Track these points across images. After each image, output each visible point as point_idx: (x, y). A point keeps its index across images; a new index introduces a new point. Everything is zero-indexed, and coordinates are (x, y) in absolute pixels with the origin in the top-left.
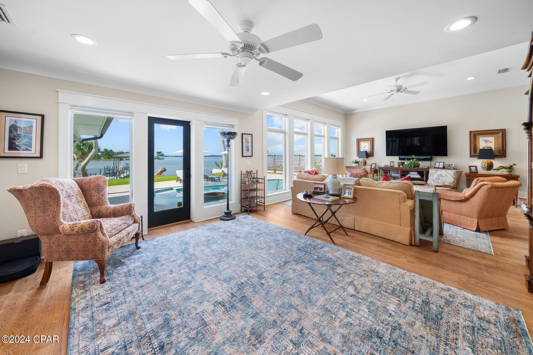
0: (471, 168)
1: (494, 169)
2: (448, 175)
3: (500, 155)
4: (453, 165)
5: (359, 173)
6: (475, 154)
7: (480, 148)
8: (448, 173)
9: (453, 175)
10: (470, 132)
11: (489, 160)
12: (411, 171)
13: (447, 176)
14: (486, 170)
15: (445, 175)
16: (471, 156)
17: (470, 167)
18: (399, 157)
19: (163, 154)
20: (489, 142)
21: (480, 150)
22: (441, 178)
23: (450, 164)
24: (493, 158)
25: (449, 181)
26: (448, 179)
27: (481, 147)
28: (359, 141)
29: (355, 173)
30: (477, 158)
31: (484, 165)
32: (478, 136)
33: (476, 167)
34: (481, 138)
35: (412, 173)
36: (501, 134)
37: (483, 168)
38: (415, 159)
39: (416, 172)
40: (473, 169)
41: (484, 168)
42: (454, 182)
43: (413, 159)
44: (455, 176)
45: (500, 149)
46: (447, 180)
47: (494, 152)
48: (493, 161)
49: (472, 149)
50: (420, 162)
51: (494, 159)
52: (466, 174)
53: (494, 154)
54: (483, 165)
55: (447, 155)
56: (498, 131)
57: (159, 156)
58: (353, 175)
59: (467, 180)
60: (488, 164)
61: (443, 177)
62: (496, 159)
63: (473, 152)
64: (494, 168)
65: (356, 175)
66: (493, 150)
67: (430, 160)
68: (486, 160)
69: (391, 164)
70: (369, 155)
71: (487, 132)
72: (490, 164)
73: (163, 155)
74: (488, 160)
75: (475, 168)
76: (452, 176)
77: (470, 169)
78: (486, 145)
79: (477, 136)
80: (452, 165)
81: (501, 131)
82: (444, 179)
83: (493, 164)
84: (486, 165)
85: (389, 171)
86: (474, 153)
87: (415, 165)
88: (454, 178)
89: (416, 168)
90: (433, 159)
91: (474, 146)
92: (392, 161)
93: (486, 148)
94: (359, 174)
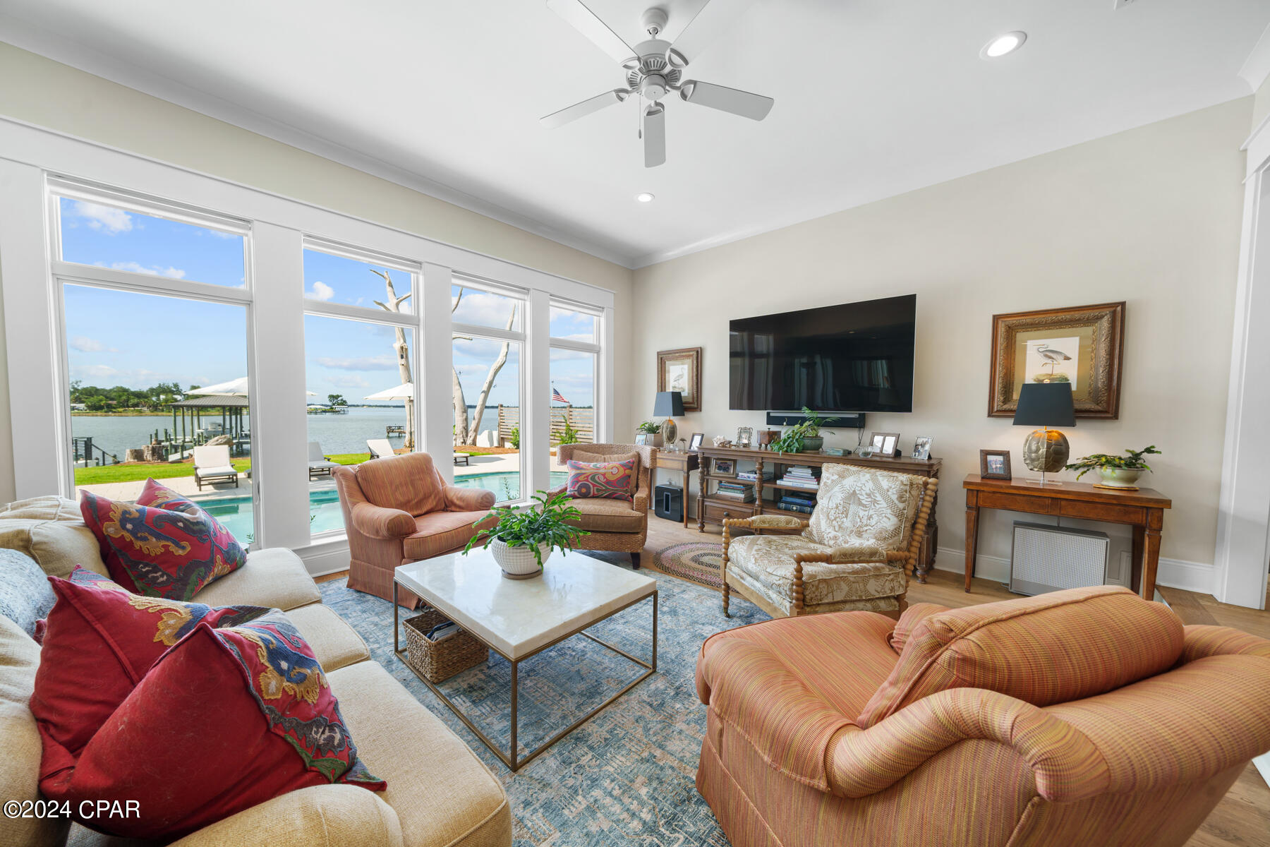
0: (990, 458)
1: (1071, 466)
2: (879, 498)
3: (1099, 408)
4: (927, 447)
5: (602, 471)
6: (1006, 407)
7: (1026, 383)
8: (879, 488)
9: (894, 497)
10: (996, 318)
11: (1056, 431)
12: (792, 466)
13: (875, 502)
14: (1041, 468)
15: (869, 495)
16: (991, 414)
17: (985, 454)
18: (768, 414)
19: (345, 401)
20: (1060, 359)
21: (1026, 387)
22: (853, 508)
23: (920, 441)
24: (1071, 424)
25: (880, 526)
26: (875, 518)
27: (1029, 380)
28: (663, 359)
29: (588, 472)
30: (1012, 421)
31: (1034, 448)
32: (1020, 336)
33: (1006, 455)
34: (1030, 344)
35: (796, 471)
36: (1105, 323)
37: (1031, 460)
38: (809, 419)
39: (809, 467)
40: (996, 462)
41: (1033, 460)
42: (896, 531)
43: (803, 420)
44: (901, 506)
45: (1100, 385)
46: (873, 522)
47: (1074, 397)
48: (1068, 433)
49: (998, 387)
50: (824, 433)
51: (1073, 425)
52: (966, 483)
53: (1077, 406)
54: (1030, 447)
55: (909, 409)
56: (1096, 313)
57: (334, 404)
58: (581, 478)
59: (969, 508)
60: (1049, 447)
61: (860, 504)
62: (1079, 423)
63: (998, 397)
64: (1069, 462)
65: (593, 478)
66: (1074, 388)
67: (860, 424)
68: (1042, 431)
69: (740, 437)
70: (683, 406)
71: (1053, 317)
72: (1058, 444)
73: (344, 403)
74: (1050, 429)
75: (1001, 458)
76: (891, 504)
77: (985, 464)
78: (1047, 370)
79: (1018, 335)
80: (923, 445)
81: (1107, 311)
82: (862, 513)
83: (1068, 448)
84: (1043, 450)
85: (735, 461)
86: (1005, 402)
87: (807, 442)
88: (900, 515)
89: (809, 453)
90: (869, 422)
91: (1006, 374)
92: (745, 428)
93: (1046, 381)
94: (604, 475)
